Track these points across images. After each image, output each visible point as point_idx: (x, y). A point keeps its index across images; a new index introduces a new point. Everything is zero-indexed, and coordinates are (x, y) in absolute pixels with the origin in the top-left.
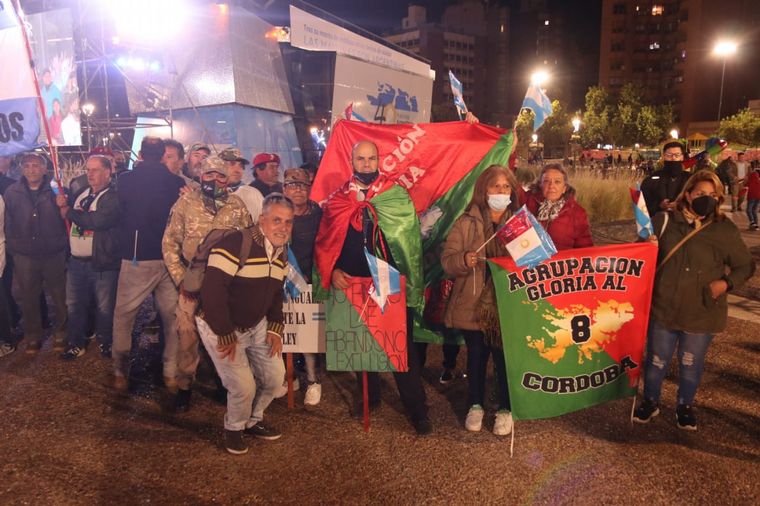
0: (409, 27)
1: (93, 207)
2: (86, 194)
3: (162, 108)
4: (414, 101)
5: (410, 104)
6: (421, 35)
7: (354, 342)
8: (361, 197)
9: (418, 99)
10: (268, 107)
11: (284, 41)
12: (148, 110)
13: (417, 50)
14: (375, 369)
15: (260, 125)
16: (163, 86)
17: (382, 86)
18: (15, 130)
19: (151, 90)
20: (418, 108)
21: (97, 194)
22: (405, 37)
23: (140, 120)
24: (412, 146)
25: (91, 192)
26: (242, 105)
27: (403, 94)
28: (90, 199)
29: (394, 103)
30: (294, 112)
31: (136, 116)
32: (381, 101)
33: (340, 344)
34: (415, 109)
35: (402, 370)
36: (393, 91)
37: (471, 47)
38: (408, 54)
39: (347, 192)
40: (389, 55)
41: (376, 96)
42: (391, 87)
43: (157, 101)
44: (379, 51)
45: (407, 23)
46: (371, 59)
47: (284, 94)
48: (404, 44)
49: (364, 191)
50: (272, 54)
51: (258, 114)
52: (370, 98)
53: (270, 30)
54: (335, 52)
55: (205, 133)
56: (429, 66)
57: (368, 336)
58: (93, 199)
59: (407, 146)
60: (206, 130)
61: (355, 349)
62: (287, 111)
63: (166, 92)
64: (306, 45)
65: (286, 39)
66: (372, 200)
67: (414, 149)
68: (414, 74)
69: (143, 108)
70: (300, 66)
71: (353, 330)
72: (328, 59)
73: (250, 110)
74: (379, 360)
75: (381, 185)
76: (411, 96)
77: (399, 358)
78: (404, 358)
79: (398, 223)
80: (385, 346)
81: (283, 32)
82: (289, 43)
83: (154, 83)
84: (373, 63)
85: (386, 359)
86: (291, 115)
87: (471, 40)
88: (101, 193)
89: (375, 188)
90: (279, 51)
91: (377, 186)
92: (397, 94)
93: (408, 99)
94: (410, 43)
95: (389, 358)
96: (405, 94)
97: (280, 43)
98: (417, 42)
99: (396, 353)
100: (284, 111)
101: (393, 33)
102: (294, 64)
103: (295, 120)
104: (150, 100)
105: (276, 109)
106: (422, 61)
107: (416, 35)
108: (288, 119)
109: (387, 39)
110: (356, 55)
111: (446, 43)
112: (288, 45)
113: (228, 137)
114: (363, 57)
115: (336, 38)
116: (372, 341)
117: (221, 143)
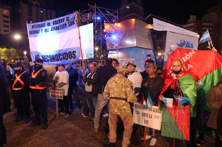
0: (190, 22)
1: (92, 77)
2: (90, 74)
3: (116, 48)
4: (192, 45)
5: (190, 46)
6: (194, 24)
7: (171, 127)
8: (175, 78)
9: (193, 44)
10: (146, 48)
11: (151, 28)
12: (112, 49)
13: (193, 29)
14: (177, 137)
15: (143, 53)
16: (116, 42)
17: (181, 41)
18: (73, 56)
19: (113, 44)
20: (193, 47)
21: (93, 74)
22: (189, 25)
23: (110, 52)
24: (190, 57)
25: (91, 73)
26: (138, 47)
27: (188, 43)
28: (91, 75)
29: (185, 45)
30: (154, 49)
31: (109, 50)
32: (181, 45)
33: (166, 127)
34: (192, 47)
35: (188, 140)
36: (185, 42)
37: (212, 27)
38: (190, 30)
39: (170, 76)
40: (184, 31)
41: (179, 44)
42: (184, 41)
43: (114, 46)
44: (181, 30)
45: (190, 21)
46: (178, 32)
47: (151, 44)
48: (189, 27)
49: (176, 76)
50: (148, 32)
51: (143, 50)
52: (177, 44)
53: (147, 25)
54: (167, 31)
55: (127, 55)
56: (197, 34)
57: (176, 125)
58: (92, 75)
59: (188, 57)
60: (128, 55)
61: (171, 130)
62: (152, 49)
63: (117, 44)
64: (158, 29)
65: (152, 28)
66: (178, 79)
67: (190, 58)
68: (192, 36)
69: (111, 49)
70: (156, 35)
71: (170, 123)
72: (164, 33)
73: (141, 48)
74: (179, 134)
75: (182, 74)
76: (191, 43)
77: (186, 135)
78: (188, 135)
79: (187, 87)
80: (182, 130)
81: (151, 26)
82: (153, 29)
83: (114, 42)
84: (178, 34)
85: (182, 135)
86: (153, 50)
87: (212, 25)
88: (94, 74)
89: (180, 75)
90: (150, 31)
91: (181, 74)
92: (186, 43)
93: (190, 44)
94: (191, 27)
95: (183, 134)
96: (189, 42)
97: (150, 29)
98: (193, 26)
99: (186, 133)
100: (151, 49)
101: (185, 24)
102: (154, 35)
103: (154, 51)
104: (112, 46)
105: (148, 48)
106: (195, 32)
107: (193, 24)
108: (152, 51)
109: (183, 26)
110: (173, 32)
111: (203, 26)
112: (152, 29)
113: (134, 56)
114: (175, 32)
115: (167, 27)
116: (177, 128)
117: (131, 58)
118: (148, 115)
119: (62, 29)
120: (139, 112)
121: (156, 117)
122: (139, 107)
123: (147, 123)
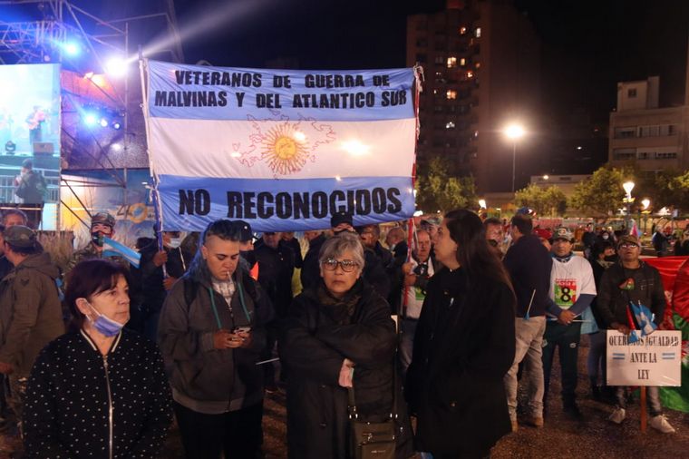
18: (392, 203)
118: (648, 357)
119: (352, 106)
120: (623, 355)
121: (667, 356)
122: (622, 342)
123: (645, 376)
